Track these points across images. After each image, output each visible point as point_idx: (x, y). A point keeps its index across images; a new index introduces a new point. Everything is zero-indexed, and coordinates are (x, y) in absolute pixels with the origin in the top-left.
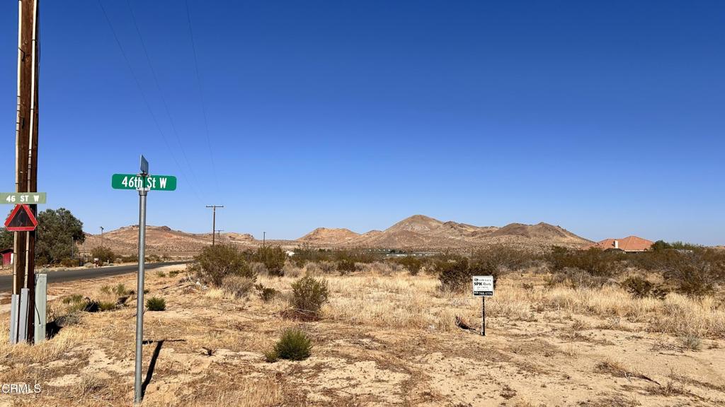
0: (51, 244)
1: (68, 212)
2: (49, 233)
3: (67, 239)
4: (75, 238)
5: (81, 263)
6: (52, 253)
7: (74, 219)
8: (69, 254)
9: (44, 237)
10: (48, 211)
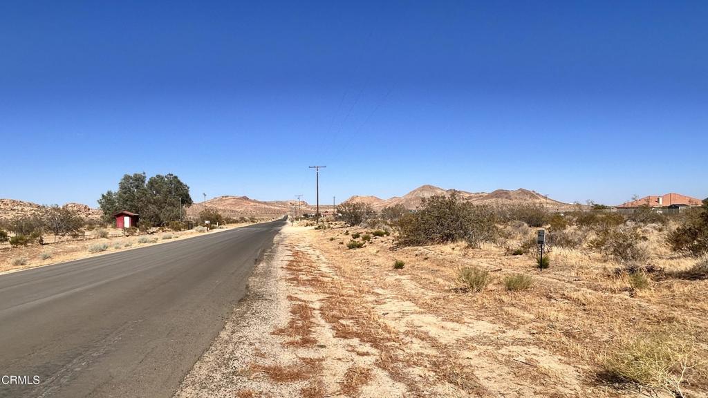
0: (160, 208)
1: (176, 177)
2: (158, 196)
3: (175, 202)
4: (183, 202)
5: (190, 226)
6: (162, 216)
7: (181, 184)
8: (178, 217)
9: (154, 201)
10: (158, 176)
